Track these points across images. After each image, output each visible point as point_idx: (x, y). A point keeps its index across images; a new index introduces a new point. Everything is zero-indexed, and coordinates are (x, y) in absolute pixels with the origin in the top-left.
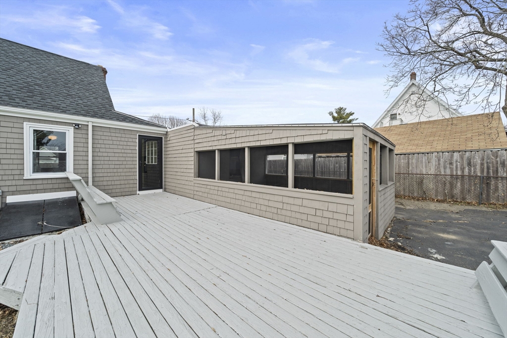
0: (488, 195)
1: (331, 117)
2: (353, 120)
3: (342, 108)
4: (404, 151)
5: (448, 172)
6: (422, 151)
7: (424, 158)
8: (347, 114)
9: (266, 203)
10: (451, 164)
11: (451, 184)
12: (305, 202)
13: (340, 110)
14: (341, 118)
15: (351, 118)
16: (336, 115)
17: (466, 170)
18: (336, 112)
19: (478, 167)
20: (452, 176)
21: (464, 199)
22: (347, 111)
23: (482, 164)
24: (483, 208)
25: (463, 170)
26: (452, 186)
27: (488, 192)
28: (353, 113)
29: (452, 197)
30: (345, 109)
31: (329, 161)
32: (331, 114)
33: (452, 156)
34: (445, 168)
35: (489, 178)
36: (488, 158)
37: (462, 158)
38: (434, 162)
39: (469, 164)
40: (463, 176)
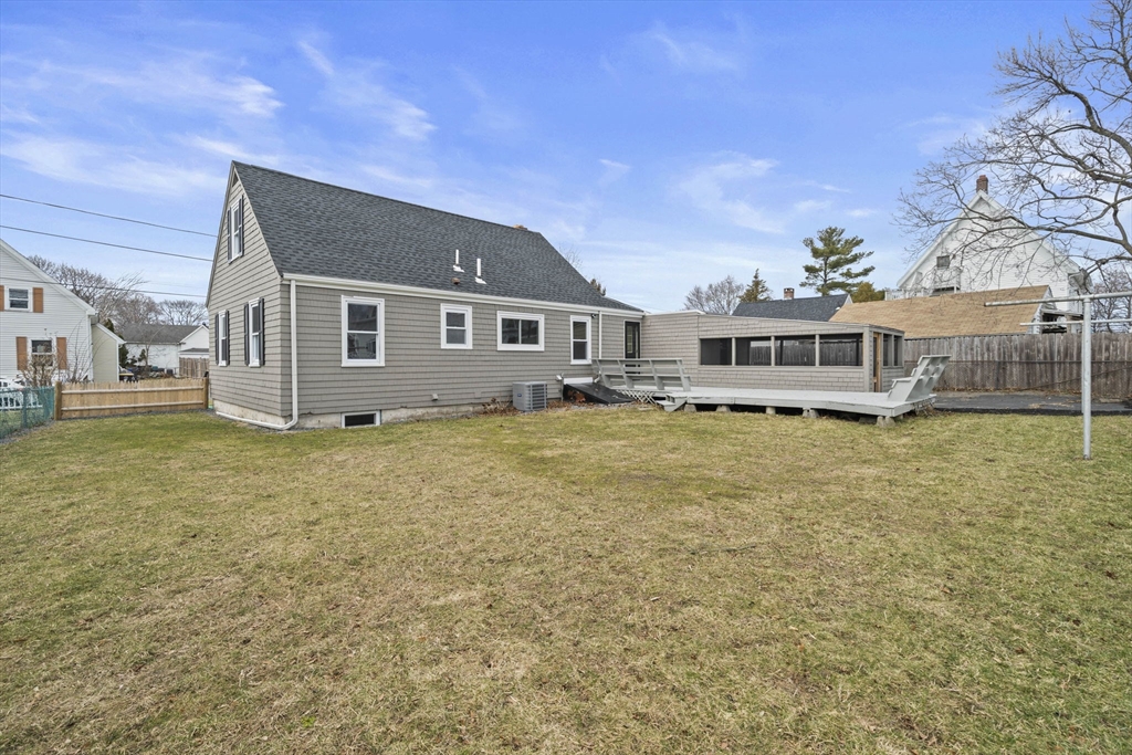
0: (1005, 381)
1: (809, 250)
2: (861, 255)
3: (834, 230)
4: (925, 335)
5: (969, 358)
6: (945, 335)
7: (946, 343)
8: (846, 241)
9: (796, 379)
10: (972, 349)
11: (972, 371)
12: (830, 374)
13: (829, 236)
14: (832, 253)
15: (856, 251)
16: (819, 245)
17: (986, 356)
18: (821, 239)
19: (996, 352)
20: (972, 362)
21: (984, 386)
22: (846, 236)
23: (999, 349)
24: (998, 393)
25: (982, 355)
26: (973, 373)
27: (1005, 377)
28: (862, 241)
29: (973, 384)
30: (843, 231)
31: (829, 348)
32: (808, 243)
33: (973, 341)
34: (966, 354)
35: (1005, 363)
36: (1004, 343)
37: (982, 342)
38: (955, 348)
39: (988, 350)
40: (983, 362)
